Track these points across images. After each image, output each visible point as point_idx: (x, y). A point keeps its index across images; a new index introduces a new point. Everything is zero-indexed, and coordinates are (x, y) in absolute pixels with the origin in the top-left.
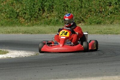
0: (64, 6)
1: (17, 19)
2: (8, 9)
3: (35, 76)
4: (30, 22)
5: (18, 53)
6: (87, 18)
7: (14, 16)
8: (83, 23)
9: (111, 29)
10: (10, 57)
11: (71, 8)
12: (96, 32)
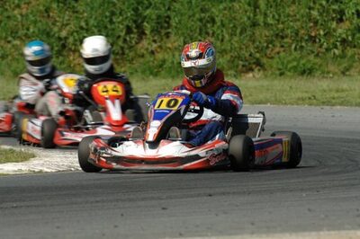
0: (201, 20)
1: (61, 58)
2: (35, 26)
3: (116, 226)
5: (64, 159)
6: (272, 58)
8: (259, 70)
9: (343, 91)
10: (41, 171)
11: (223, 25)
12: (299, 99)
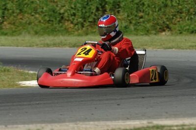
0: (137, 4)
1: (61, 24)
2: (46, 7)
4: (82, 29)
6: (175, 24)
7: (56, 19)
8: (168, 31)
11: (149, 6)
12: (190, 46)
